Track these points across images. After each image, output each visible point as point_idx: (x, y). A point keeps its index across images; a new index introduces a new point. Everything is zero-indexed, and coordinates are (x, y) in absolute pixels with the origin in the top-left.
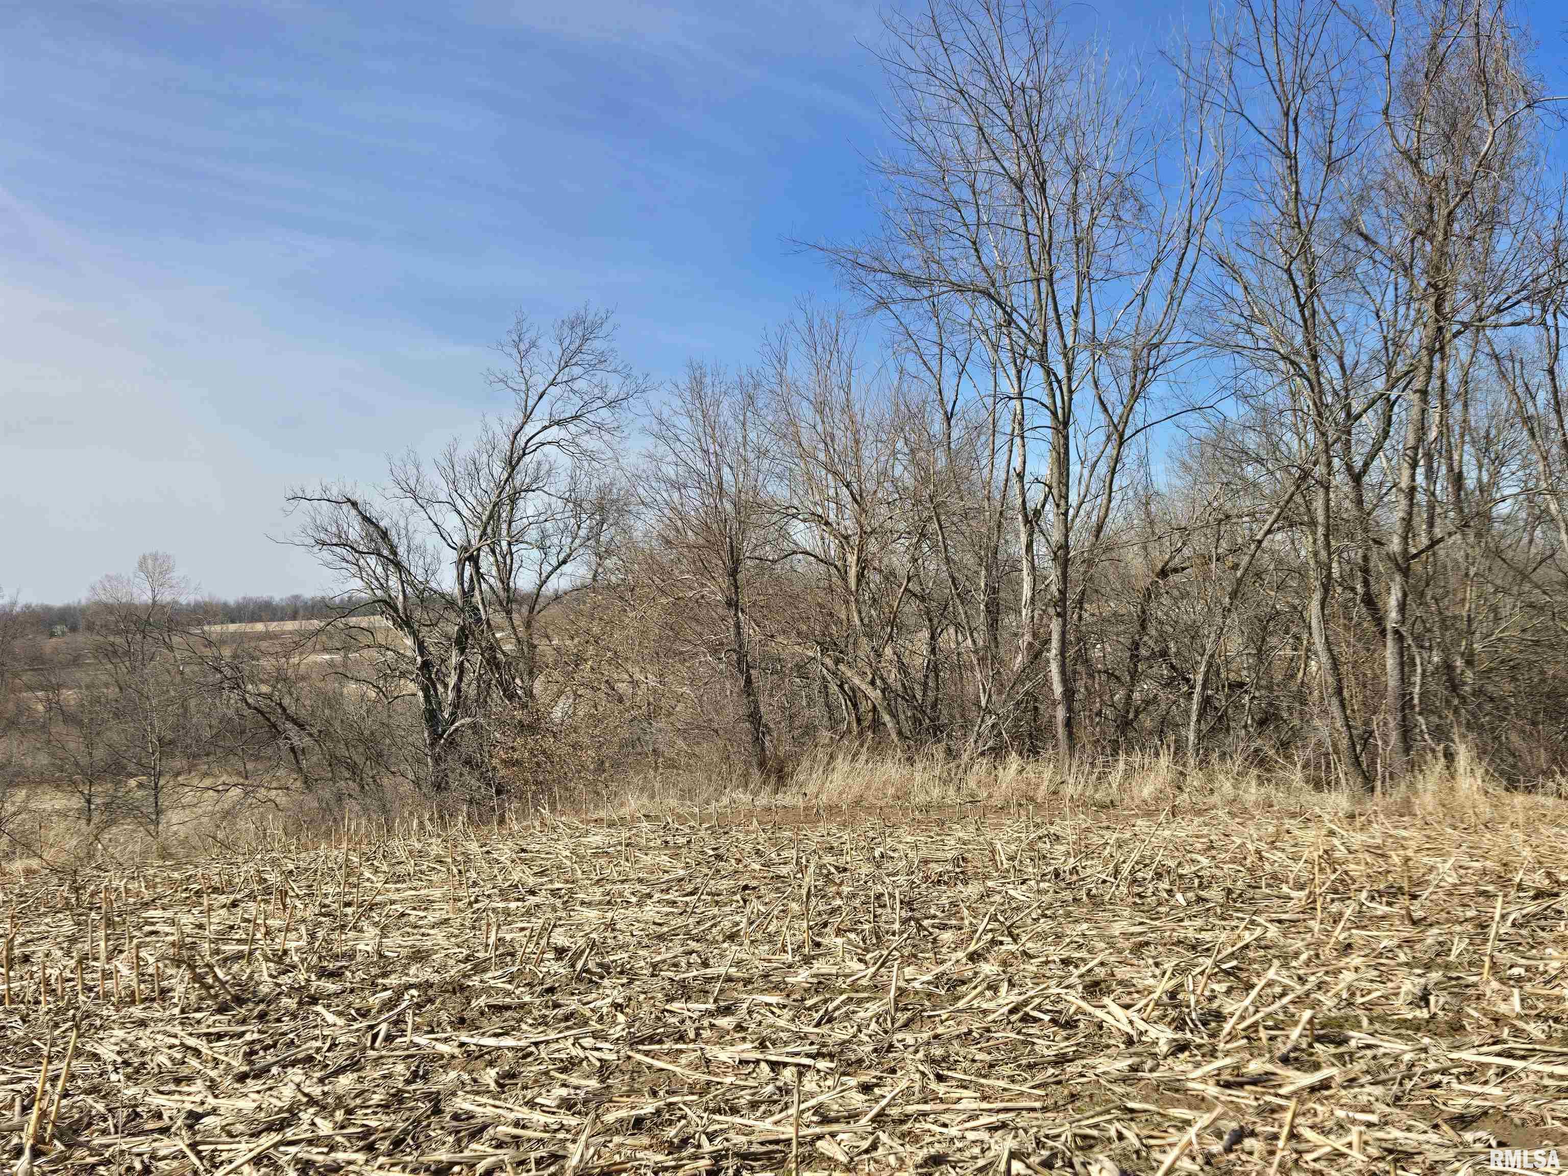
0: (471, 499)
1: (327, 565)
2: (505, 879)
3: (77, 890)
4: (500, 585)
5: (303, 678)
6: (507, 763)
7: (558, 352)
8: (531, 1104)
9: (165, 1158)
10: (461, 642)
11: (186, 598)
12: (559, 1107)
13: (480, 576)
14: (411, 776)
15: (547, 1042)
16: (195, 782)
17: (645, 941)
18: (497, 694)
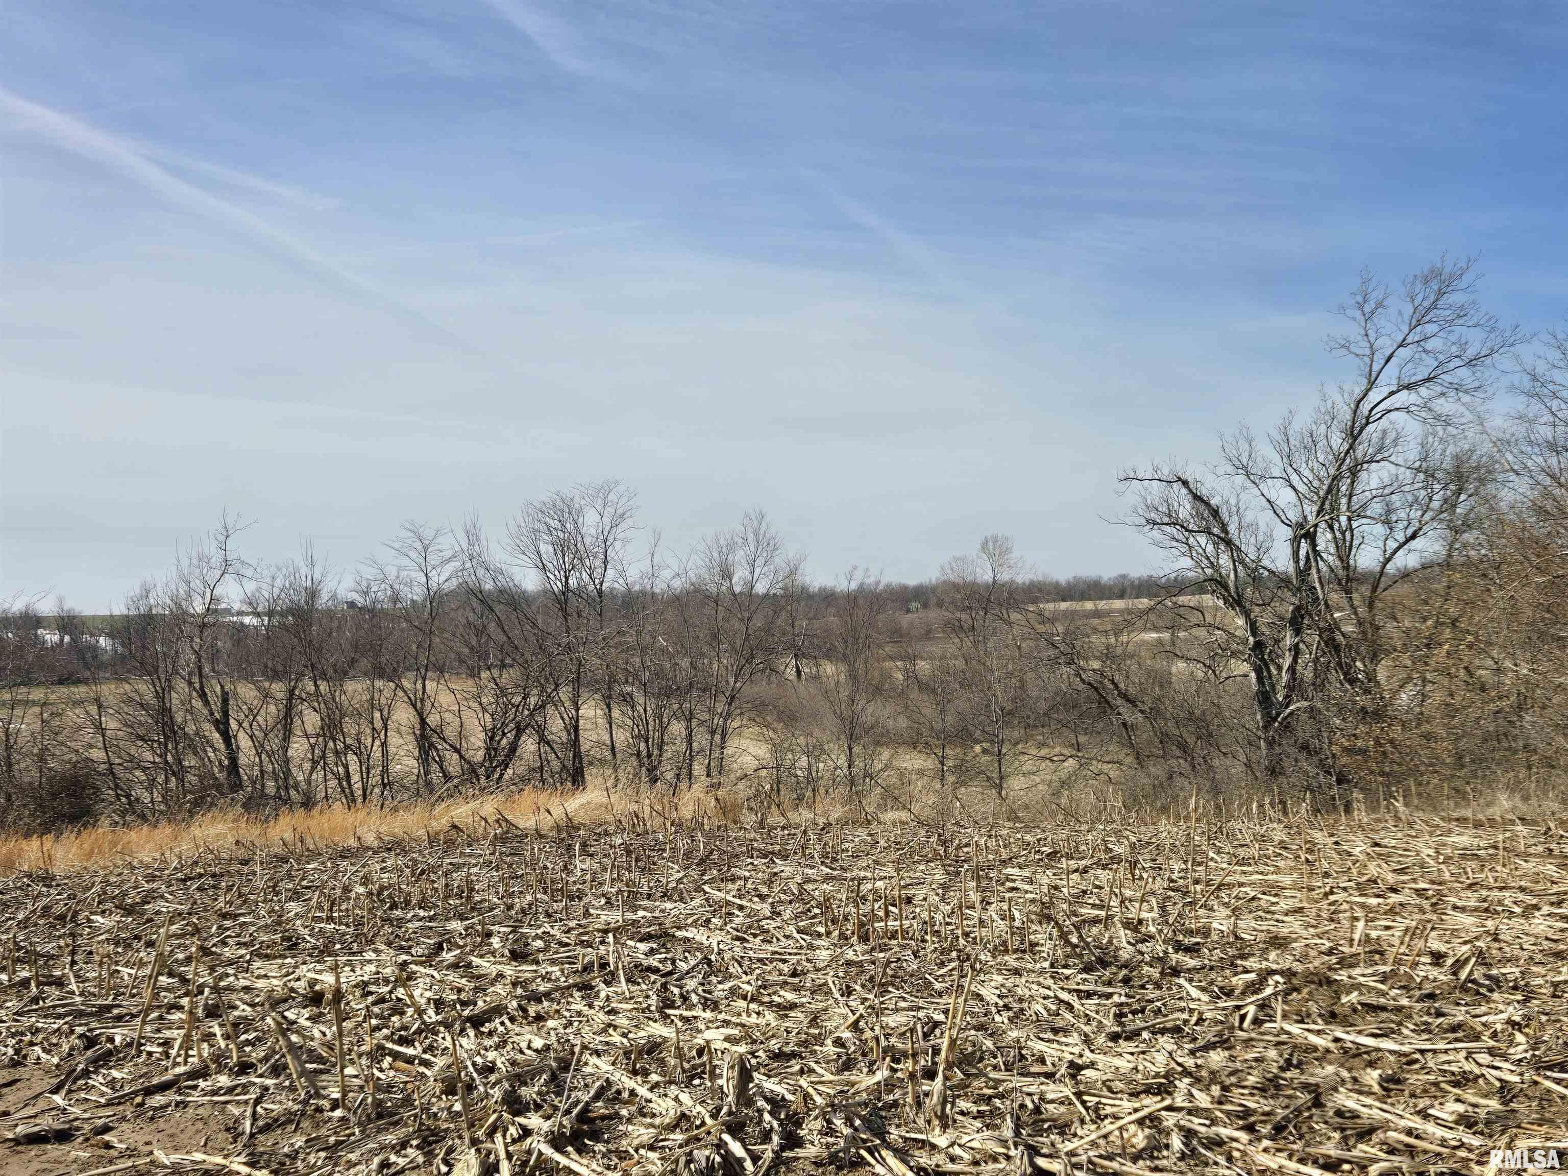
0: (1306, 473)
1: (1156, 544)
2: (1360, 874)
3: (945, 842)
4: (1338, 563)
5: (1132, 656)
6: (1349, 751)
7: (1408, 310)
8: (1424, 1115)
9: (1052, 1101)
10: (1296, 623)
11: (1023, 577)
12: (1457, 1122)
13: (1317, 553)
14: (1243, 758)
15: (1435, 1052)
16: (1034, 751)
17: (1538, 957)
18: (1335, 676)
